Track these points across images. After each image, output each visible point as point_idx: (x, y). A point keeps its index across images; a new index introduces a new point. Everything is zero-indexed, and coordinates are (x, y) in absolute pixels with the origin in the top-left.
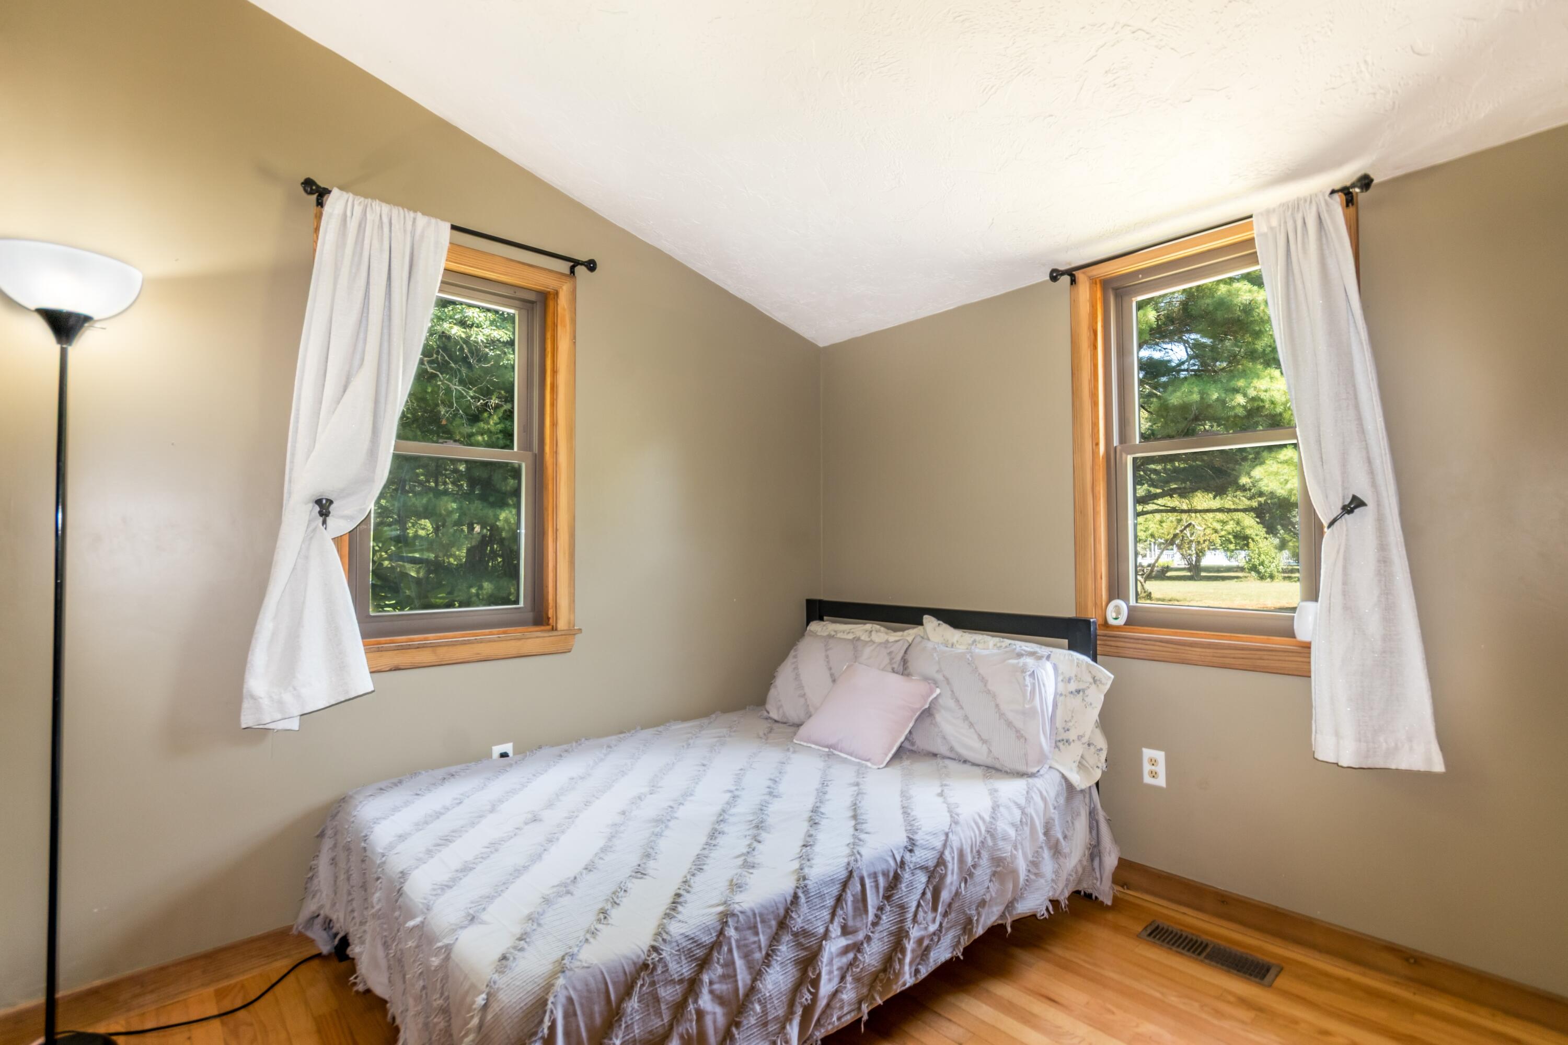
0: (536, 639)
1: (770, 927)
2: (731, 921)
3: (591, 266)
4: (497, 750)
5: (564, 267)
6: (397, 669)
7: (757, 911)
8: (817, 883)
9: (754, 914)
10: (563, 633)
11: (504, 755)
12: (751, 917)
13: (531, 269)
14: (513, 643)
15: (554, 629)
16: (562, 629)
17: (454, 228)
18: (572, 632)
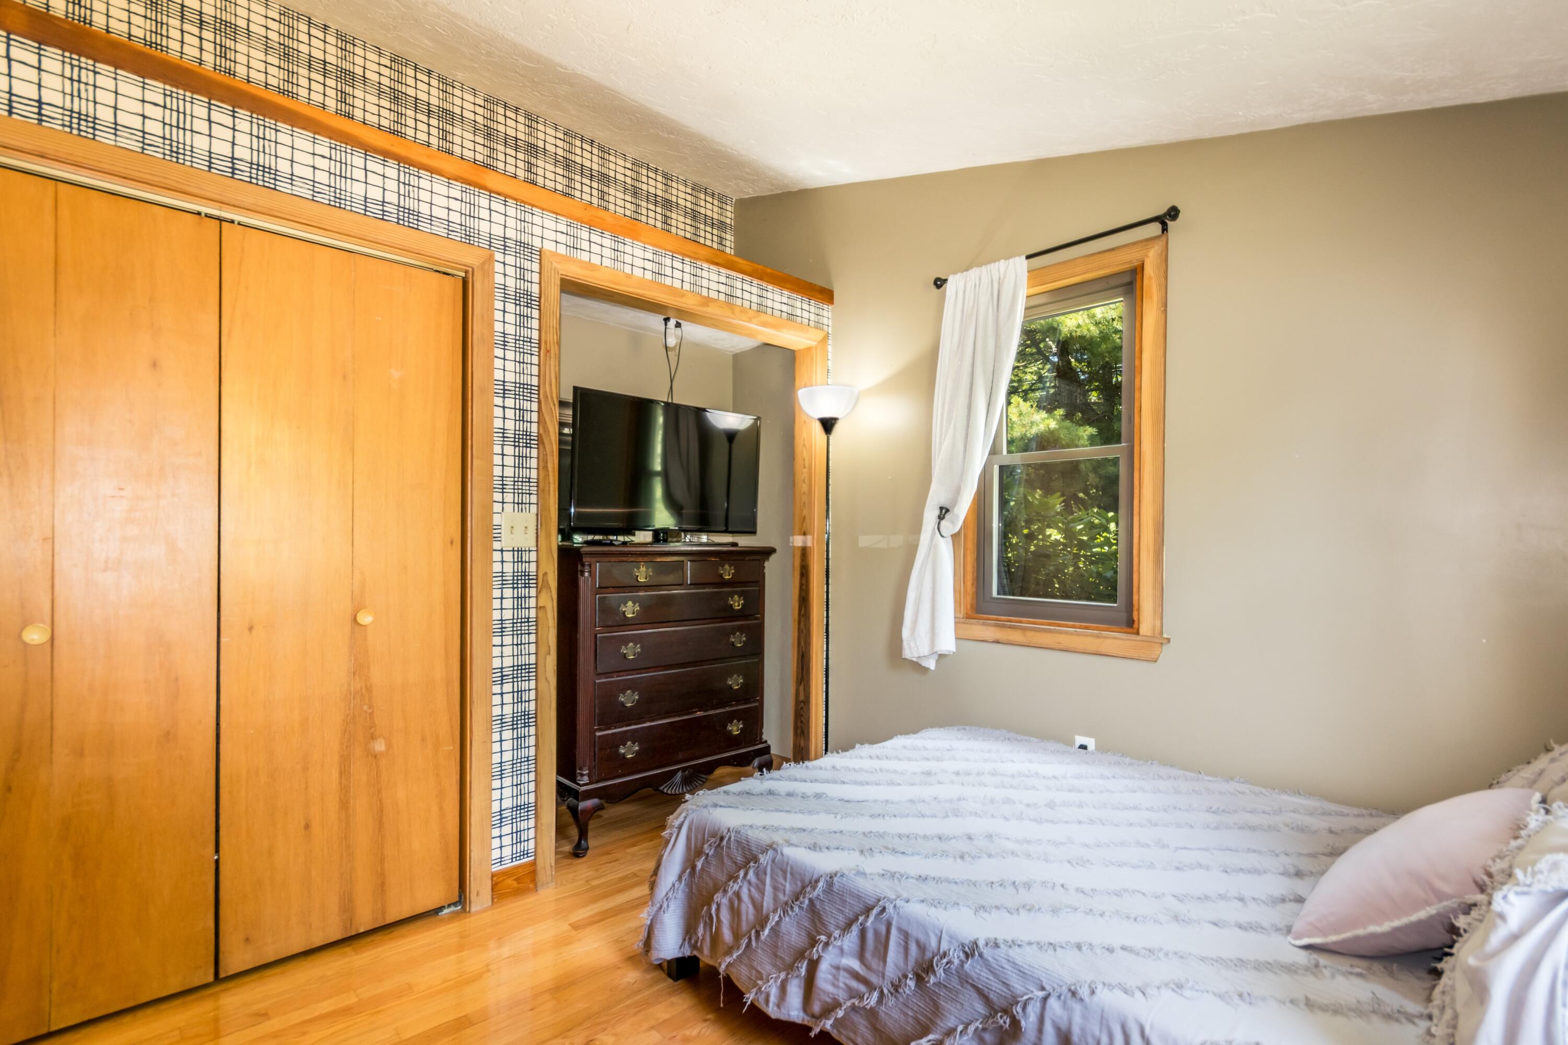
0: (1115, 640)
1: (796, 884)
2: (770, 852)
3: (1173, 213)
4: (1080, 740)
5: (1156, 228)
6: (997, 642)
7: (790, 862)
8: (844, 885)
9: (788, 863)
10: (1145, 639)
11: (1083, 747)
12: (785, 863)
13: (1113, 253)
14: (1090, 639)
15: (1138, 633)
16: (1145, 634)
17: (1028, 257)
18: (1161, 640)
